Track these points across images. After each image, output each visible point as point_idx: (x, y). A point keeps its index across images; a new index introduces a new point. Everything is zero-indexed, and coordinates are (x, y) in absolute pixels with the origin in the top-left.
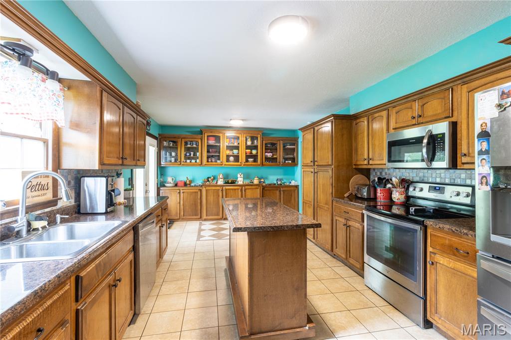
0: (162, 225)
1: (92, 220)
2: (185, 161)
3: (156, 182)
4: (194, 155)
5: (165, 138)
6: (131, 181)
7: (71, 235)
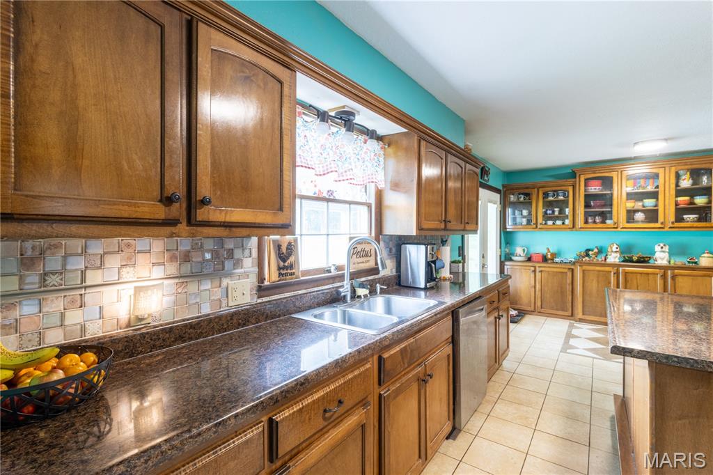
0: (499, 315)
1: (414, 296)
2: (544, 222)
3: (499, 254)
4: (560, 212)
5: (513, 189)
6: (462, 251)
7: (389, 310)
